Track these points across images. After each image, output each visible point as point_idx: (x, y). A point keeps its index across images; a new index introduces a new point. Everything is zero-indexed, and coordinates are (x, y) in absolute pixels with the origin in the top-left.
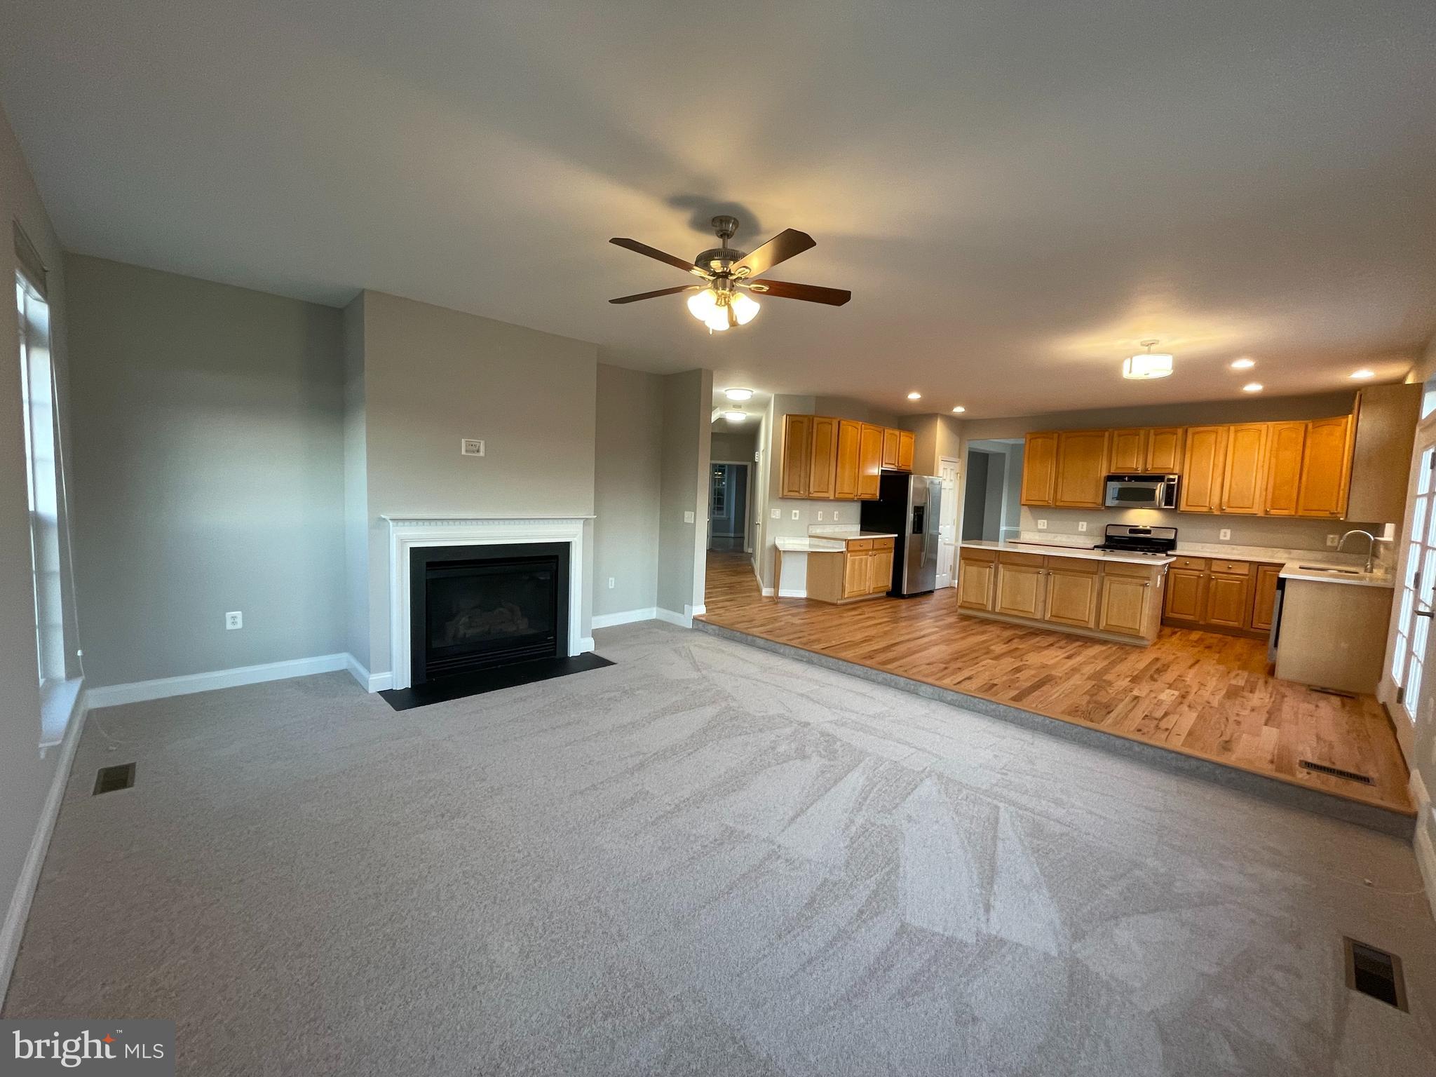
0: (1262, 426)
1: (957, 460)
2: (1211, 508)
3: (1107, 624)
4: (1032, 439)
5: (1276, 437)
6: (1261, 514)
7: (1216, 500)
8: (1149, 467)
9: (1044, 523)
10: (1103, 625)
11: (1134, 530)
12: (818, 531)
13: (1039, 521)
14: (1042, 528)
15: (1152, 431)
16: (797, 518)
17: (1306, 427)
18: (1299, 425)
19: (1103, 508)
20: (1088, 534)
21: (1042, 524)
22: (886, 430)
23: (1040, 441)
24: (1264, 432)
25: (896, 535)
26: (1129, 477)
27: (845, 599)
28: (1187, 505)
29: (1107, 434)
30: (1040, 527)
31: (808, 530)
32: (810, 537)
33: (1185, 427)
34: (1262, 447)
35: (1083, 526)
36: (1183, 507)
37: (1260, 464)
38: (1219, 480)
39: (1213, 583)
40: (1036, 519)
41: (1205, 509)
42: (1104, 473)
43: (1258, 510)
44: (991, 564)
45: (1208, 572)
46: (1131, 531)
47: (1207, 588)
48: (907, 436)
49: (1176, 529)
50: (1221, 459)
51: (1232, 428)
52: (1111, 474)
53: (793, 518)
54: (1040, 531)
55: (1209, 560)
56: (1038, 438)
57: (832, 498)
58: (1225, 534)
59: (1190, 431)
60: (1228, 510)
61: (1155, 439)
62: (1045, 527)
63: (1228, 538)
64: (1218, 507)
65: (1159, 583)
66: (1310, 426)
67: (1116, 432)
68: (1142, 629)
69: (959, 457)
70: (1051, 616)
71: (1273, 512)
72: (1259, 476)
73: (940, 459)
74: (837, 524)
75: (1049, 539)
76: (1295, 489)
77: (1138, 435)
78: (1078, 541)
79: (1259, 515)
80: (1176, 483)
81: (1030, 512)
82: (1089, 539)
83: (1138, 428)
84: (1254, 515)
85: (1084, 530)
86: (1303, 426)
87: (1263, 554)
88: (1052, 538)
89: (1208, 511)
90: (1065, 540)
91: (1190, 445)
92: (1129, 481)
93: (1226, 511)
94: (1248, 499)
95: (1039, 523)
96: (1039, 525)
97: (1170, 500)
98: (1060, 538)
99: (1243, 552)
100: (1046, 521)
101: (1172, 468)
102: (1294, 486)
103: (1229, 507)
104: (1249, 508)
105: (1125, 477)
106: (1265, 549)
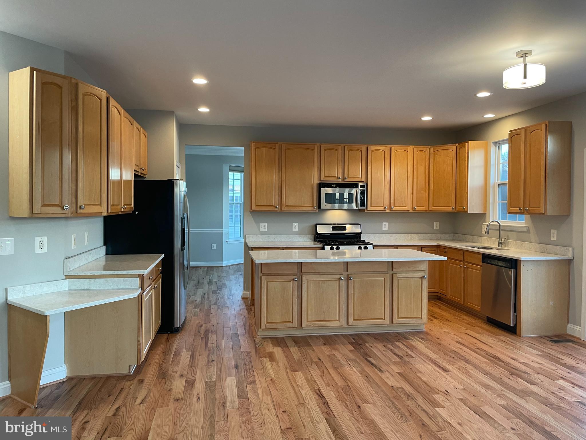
2: (385, 208)
4: (258, 148)
7: (387, 201)
8: (346, 176)
9: (265, 226)
13: (261, 225)
14: (265, 230)
16: (45, 250)
17: (430, 149)
18: (426, 149)
20: (300, 233)
21: (263, 227)
23: (264, 150)
24: (409, 153)
26: (335, 184)
30: (262, 230)
32: (68, 277)
33: (366, 144)
34: (409, 163)
35: (296, 227)
36: (369, 207)
40: (258, 223)
41: (382, 209)
42: (317, 181)
43: (409, 208)
46: (334, 228)
49: (361, 225)
50: (388, 170)
51: (393, 148)
52: (321, 182)
54: (263, 233)
56: (263, 147)
58: (385, 226)
59: (370, 148)
60: (395, 209)
61: (348, 153)
63: (387, 229)
64: (389, 207)
66: (432, 149)
67: (322, 147)
69: (180, 162)
71: (418, 209)
72: (409, 183)
75: (270, 241)
76: (427, 192)
77: (337, 150)
78: (294, 240)
79: (410, 211)
80: (365, 189)
81: (252, 217)
82: (301, 237)
83: (337, 144)
84: (408, 212)
85: (297, 230)
86: (428, 149)
87: (406, 238)
88: (273, 240)
89: (383, 210)
90: (283, 240)
91: (370, 160)
92: (335, 187)
93: (394, 209)
94: (404, 200)
95: (261, 226)
96: (261, 228)
97: (363, 202)
98: (279, 239)
99: (396, 238)
100: (266, 224)
101: (360, 177)
102: (426, 191)
103: (395, 206)
104: (405, 206)
105: (333, 184)
106: (407, 235)
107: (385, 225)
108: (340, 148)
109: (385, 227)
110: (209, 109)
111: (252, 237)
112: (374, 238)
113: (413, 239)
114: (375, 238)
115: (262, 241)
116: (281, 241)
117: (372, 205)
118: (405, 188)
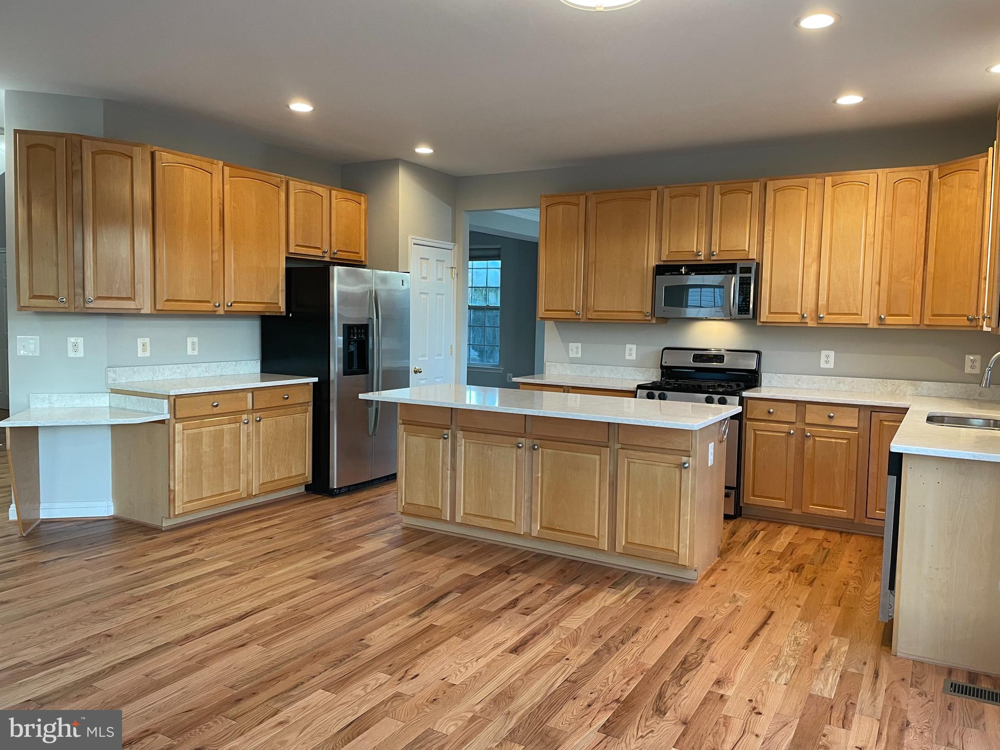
0: (869, 176)
1: (450, 245)
2: (803, 317)
3: (627, 542)
4: (550, 206)
5: (890, 192)
6: (873, 325)
7: (810, 304)
8: (715, 249)
9: (577, 348)
10: (621, 541)
11: (701, 356)
12: (125, 378)
13: (573, 346)
14: (577, 356)
15: (717, 188)
16: (81, 354)
17: (931, 175)
18: (920, 173)
19: (654, 321)
20: (638, 365)
21: (575, 350)
22: (291, 182)
23: (560, 209)
24: (873, 184)
25: (316, 380)
26: (687, 266)
27: (176, 516)
28: (770, 313)
29: (654, 194)
30: (572, 355)
31: (107, 377)
32: (114, 391)
33: (762, 180)
34: (871, 212)
35: (631, 351)
36: (764, 316)
37: (870, 240)
38: (814, 269)
39: (809, 443)
40: (566, 341)
41: (796, 319)
42: (653, 263)
43: (868, 318)
44: (445, 431)
45: (800, 425)
46: (697, 358)
47: (801, 451)
48: (347, 199)
49: (758, 353)
50: (815, 232)
51: (829, 179)
52: (662, 263)
53: (71, 354)
54: (573, 361)
55: (801, 405)
56: (558, 204)
57: (147, 310)
58: (828, 358)
59: (771, 185)
60: (828, 319)
62: (580, 355)
63: (831, 365)
64: (814, 314)
65: (711, 458)
66: (936, 175)
67: (667, 192)
68: (682, 551)
69: (454, 241)
70: (541, 527)
71: (890, 320)
72: (869, 262)
73: (411, 242)
74: (193, 361)
75: (584, 375)
76: (918, 281)
77: (698, 195)
78: (625, 376)
79: (870, 326)
80: (752, 275)
81: (558, 330)
82: (640, 372)
83: (698, 184)
84: (864, 327)
85: (634, 357)
86: (926, 174)
87: (879, 390)
88: (589, 373)
89: (799, 321)
90: (606, 375)
91: (771, 210)
92: (687, 274)
93: (825, 321)
94: (854, 300)
95: (570, 348)
96: (570, 352)
97: (746, 304)
98: (599, 373)
99: (853, 388)
100: (580, 344)
101: (747, 250)
102: (917, 276)
103: (829, 314)
104: (857, 314)
105: (681, 267)
106: (883, 381)
107: (828, 356)
108: (704, 190)
109: (827, 362)
110: (433, 149)
111: (555, 367)
112: (797, 384)
113: (898, 392)
114: (800, 383)
115: (571, 374)
116: (602, 376)
117: (771, 311)
118: (858, 272)
